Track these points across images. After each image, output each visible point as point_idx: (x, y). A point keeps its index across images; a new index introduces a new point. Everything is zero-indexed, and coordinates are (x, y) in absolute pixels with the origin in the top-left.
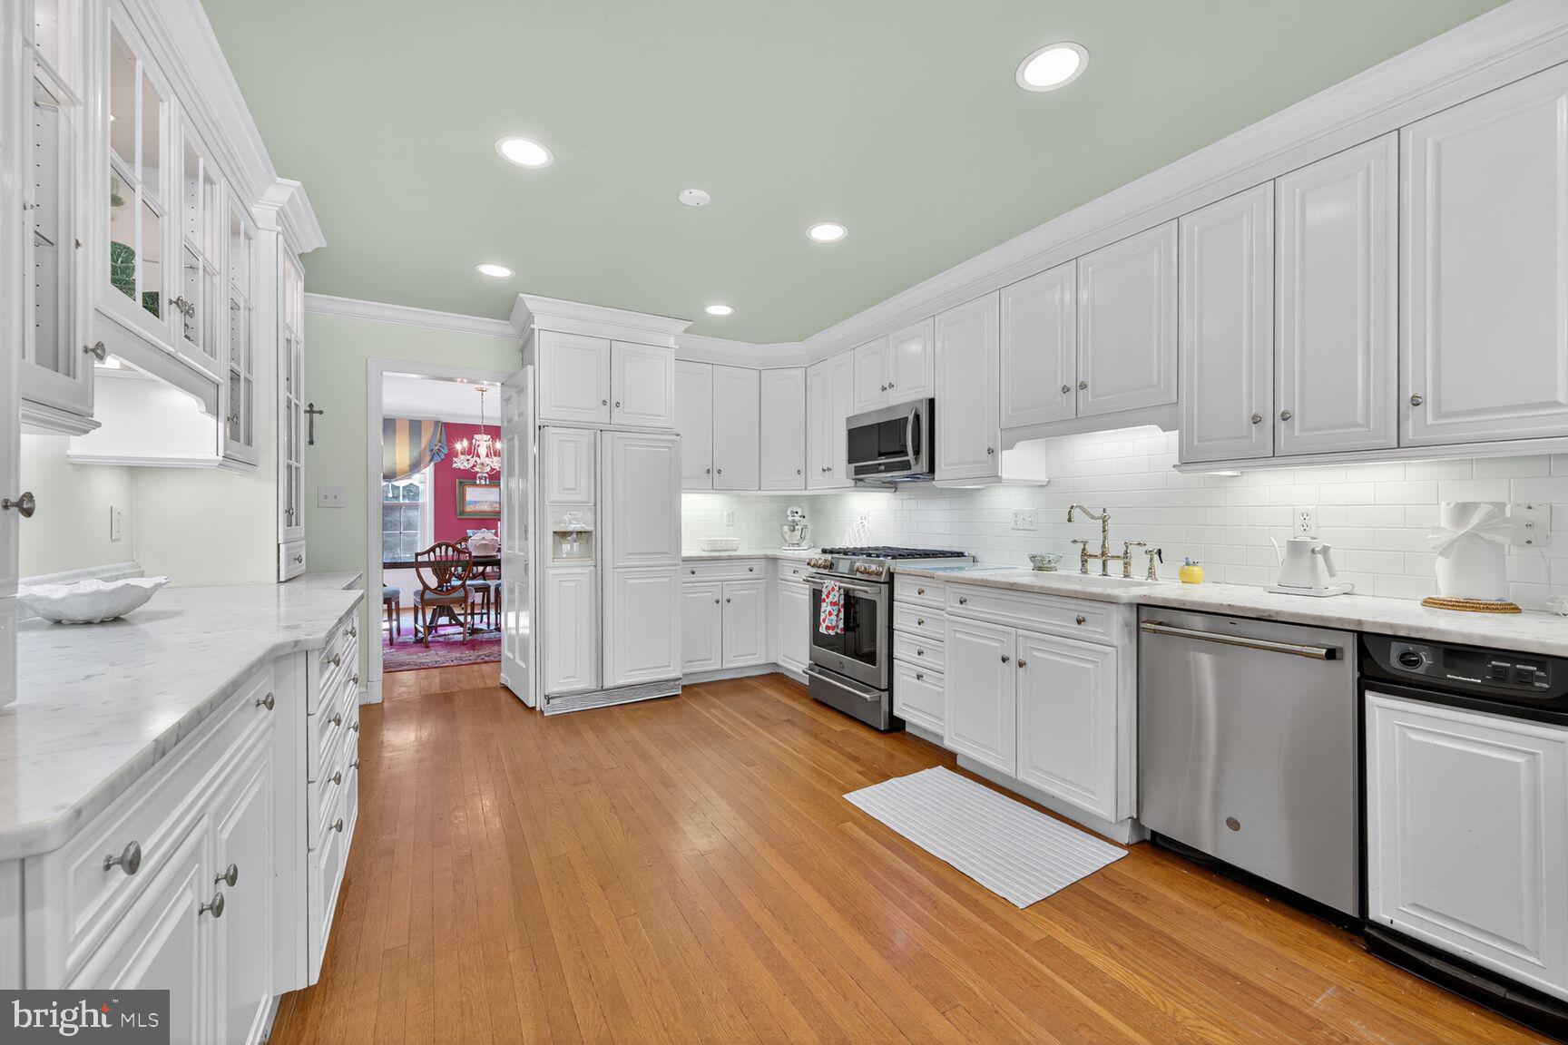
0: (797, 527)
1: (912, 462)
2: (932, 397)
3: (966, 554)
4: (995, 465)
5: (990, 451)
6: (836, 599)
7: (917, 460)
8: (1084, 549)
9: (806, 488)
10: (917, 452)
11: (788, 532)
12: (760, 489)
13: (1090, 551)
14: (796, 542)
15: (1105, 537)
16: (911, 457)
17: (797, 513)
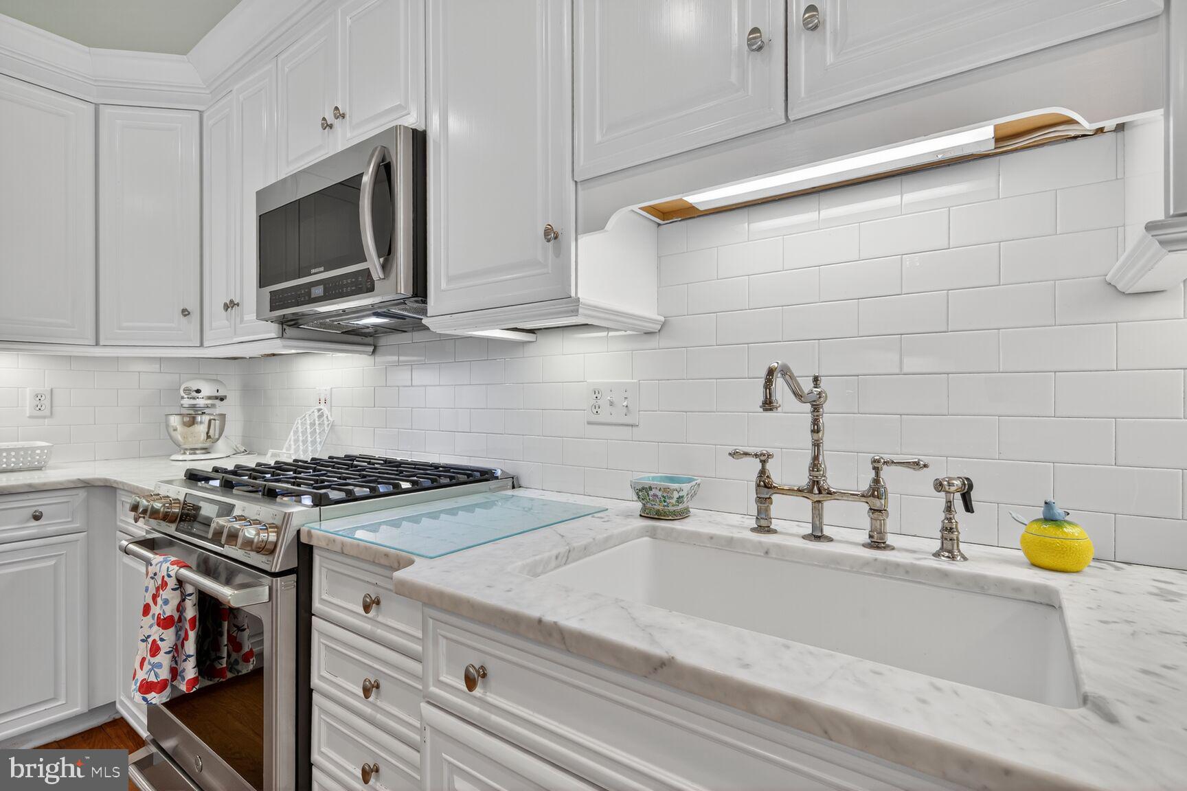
0: (199, 418)
1: (377, 273)
2: (421, 128)
3: (499, 473)
4: (563, 273)
5: (551, 235)
6: (170, 610)
7: (385, 267)
8: (763, 472)
9: (202, 345)
10: (387, 250)
11: (180, 428)
12: (97, 344)
13: (777, 476)
14: (200, 446)
15: (817, 444)
16: (373, 262)
17: (198, 391)
